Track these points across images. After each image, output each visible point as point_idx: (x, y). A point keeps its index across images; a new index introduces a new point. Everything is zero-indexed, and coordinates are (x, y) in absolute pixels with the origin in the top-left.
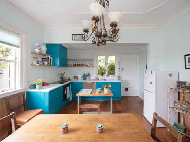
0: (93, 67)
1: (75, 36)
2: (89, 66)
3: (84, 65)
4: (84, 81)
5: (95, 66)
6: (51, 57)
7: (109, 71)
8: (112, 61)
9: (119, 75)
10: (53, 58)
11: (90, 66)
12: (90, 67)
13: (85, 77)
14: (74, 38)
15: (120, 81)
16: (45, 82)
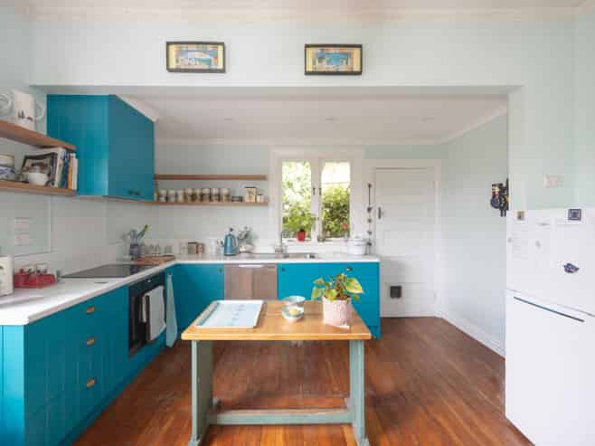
0: (265, 203)
1: (180, 53)
2: (247, 199)
3: (228, 196)
4: (229, 261)
5: (271, 202)
6: (69, 151)
7: (324, 223)
8: (336, 186)
9: (367, 236)
10: (77, 157)
11: (253, 200)
12: (250, 204)
13: (232, 246)
14: (177, 61)
15: (376, 260)
16: (42, 268)
